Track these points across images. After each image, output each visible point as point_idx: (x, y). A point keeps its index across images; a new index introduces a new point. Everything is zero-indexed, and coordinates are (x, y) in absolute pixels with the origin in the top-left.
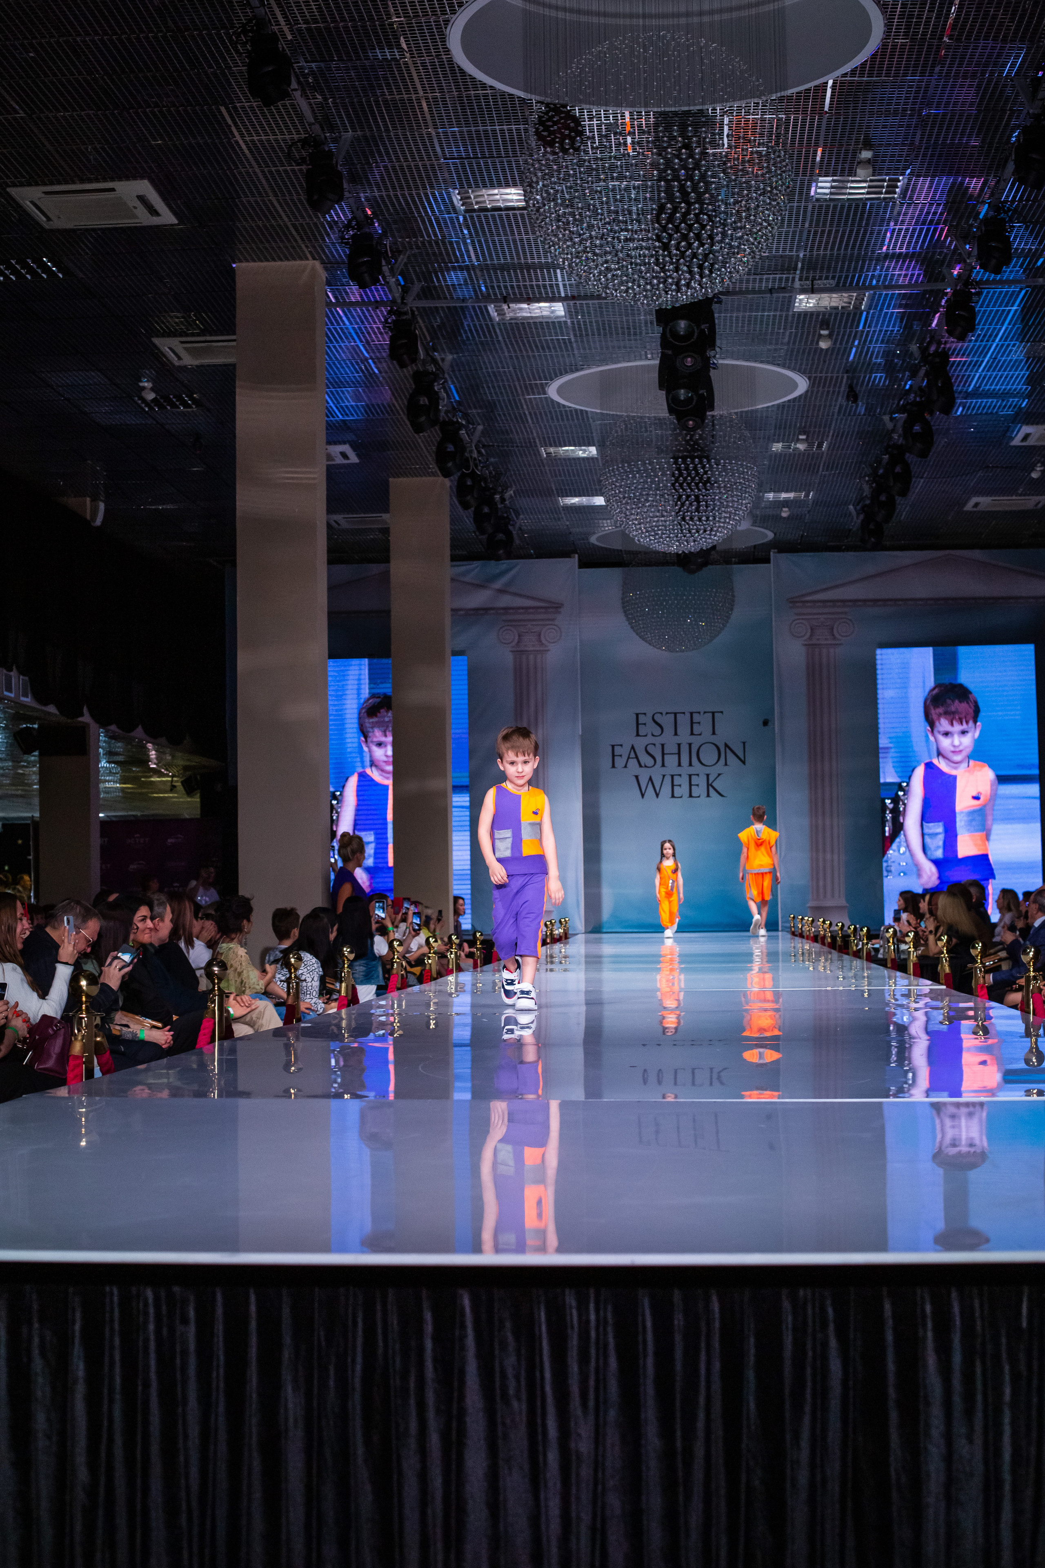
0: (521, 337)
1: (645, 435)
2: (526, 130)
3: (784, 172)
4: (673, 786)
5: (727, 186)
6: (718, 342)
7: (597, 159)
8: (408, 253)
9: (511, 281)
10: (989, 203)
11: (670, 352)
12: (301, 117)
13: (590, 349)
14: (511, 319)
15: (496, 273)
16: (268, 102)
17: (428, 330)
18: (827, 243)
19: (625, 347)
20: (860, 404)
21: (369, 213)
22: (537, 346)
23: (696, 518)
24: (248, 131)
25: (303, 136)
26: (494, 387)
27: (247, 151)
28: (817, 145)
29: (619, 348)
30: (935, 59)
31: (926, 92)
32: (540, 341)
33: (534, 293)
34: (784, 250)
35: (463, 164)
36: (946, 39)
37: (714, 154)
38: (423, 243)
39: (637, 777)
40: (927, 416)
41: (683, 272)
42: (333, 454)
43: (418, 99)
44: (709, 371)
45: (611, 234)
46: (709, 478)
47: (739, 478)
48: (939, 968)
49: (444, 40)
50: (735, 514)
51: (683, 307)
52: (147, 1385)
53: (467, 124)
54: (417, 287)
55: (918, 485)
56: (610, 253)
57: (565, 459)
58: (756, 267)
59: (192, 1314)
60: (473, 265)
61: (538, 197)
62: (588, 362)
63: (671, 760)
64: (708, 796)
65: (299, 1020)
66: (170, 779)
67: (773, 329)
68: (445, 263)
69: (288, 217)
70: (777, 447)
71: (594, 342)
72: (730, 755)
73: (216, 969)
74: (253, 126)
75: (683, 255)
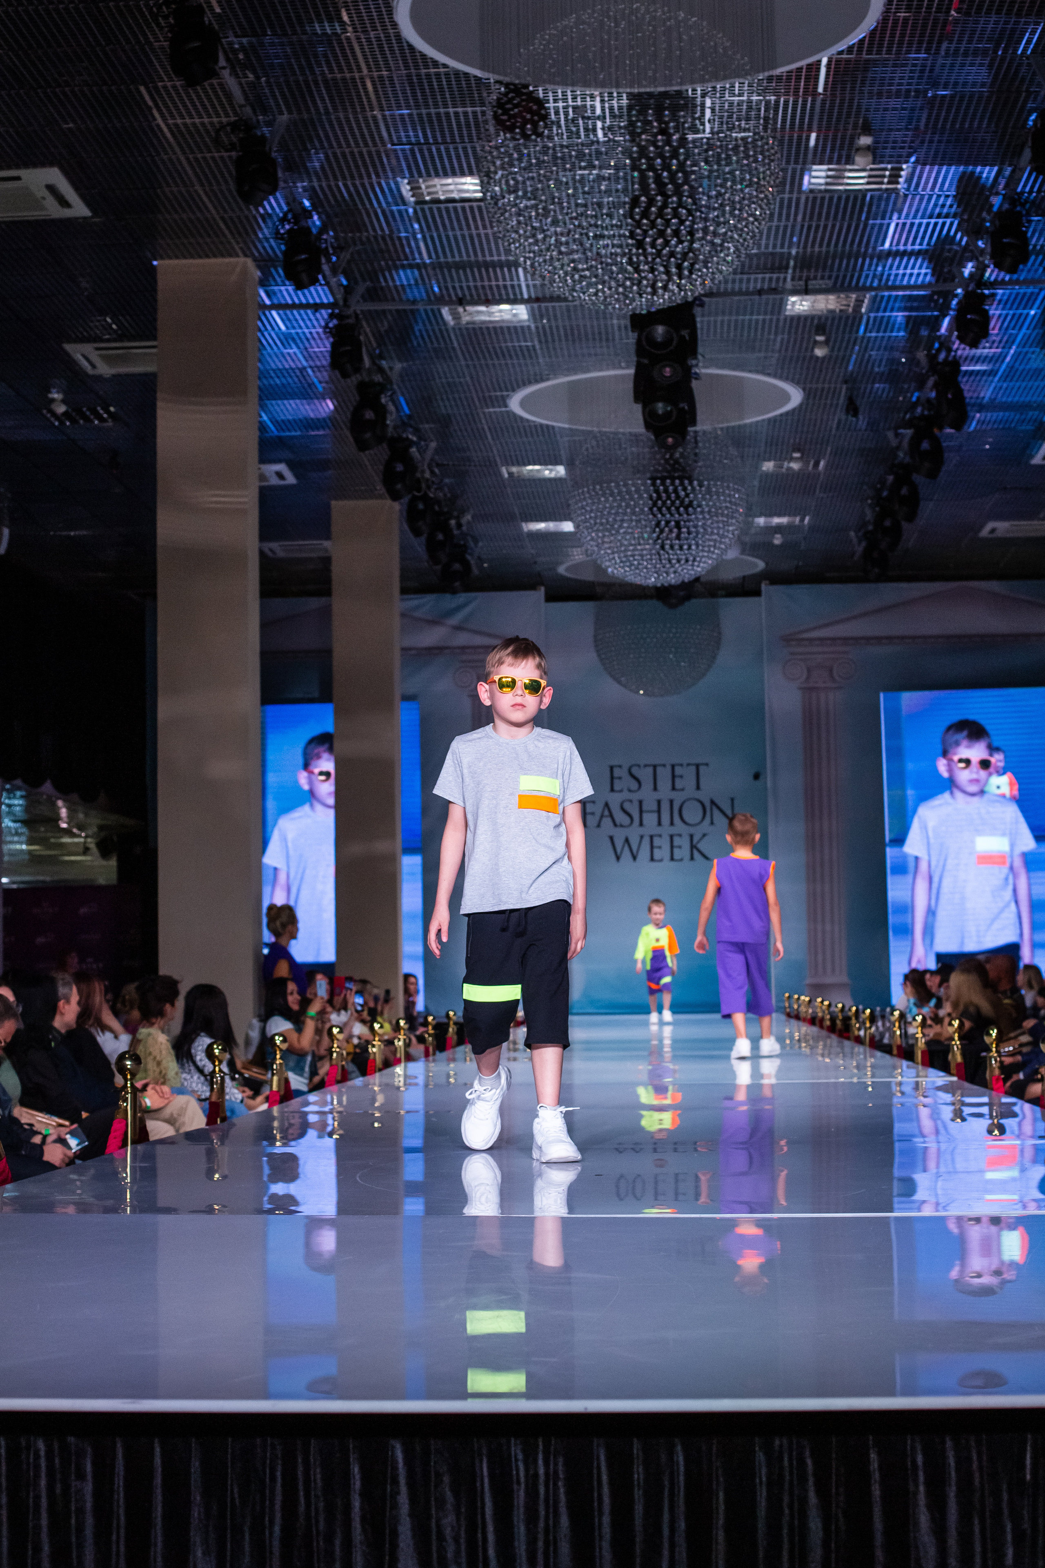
0: (479, 344)
1: (619, 452)
2: (483, 113)
3: (773, 161)
4: (652, 847)
5: (709, 177)
6: (700, 350)
7: (562, 146)
8: (351, 250)
9: (467, 280)
10: (1004, 195)
11: (646, 361)
12: (229, 96)
13: (557, 357)
14: (468, 323)
15: (450, 271)
16: (191, 82)
17: (374, 335)
18: (822, 239)
19: (596, 355)
20: (861, 417)
21: (307, 203)
22: (496, 353)
23: (677, 547)
24: (171, 113)
25: (233, 119)
26: (448, 399)
27: (168, 135)
28: (810, 130)
29: (590, 355)
30: (941, 36)
31: (931, 71)
32: (501, 348)
33: (493, 295)
34: (775, 246)
35: (412, 151)
36: (953, 12)
37: (694, 141)
38: (368, 238)
39: (611, 838)
40: (936, 431)
41: (660, 273)
42: (267, 474)
43: (362, 78)
44: (690, 381)
45: (578, 230)
46: (691, 502)
47: (725, 501)
48: (950, 1057)
49: (390, 13)
50: (721, 543)
51: (659, 312)
52: (37, 1549)
53: (418, 107)
54: (361, 289)
55: (927, 510)
56: (577, 251)
57: (529, 480)
58: (743, 265)
59: (89, 1468)
60: (424, 264)
61: (497, 189)
62: (554, 371)
63: (650, 819)
64: (692, 858)
65: (224, 1119)
66: (82, 840)
67: (762, 335)
68: (393, 261)
69: (215, 208)
70: (768, 466)
71: (561, 349)
72: (716, 812)
73: (128, 1063)
74: (176, 107)
75: (659, 254)
